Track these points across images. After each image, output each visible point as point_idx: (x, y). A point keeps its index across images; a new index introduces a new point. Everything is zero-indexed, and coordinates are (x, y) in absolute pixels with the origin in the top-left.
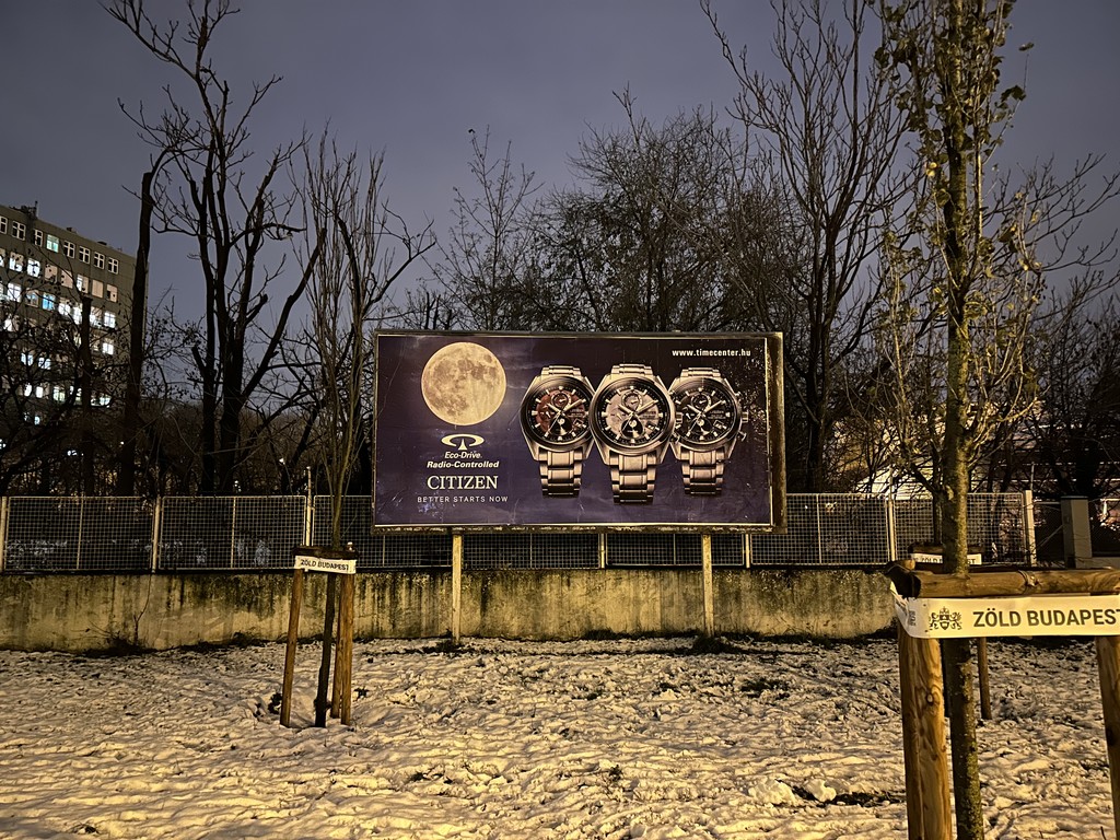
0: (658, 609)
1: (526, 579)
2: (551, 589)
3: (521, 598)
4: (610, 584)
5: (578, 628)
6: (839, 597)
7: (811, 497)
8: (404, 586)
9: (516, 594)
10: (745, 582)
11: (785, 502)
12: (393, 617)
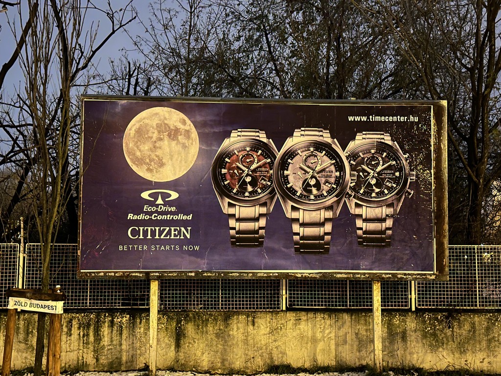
0: (333, 347)
1: (215, 320)
2: (238, 329)
3: (211, 336)
4: (290, 324)
5: (261, 363)
6: (494, 337)
7: (470, 249)
8: (106, 324)
9: (207, 332)
10: (411, 323)
11: (447, 253)
12: (97, 352)
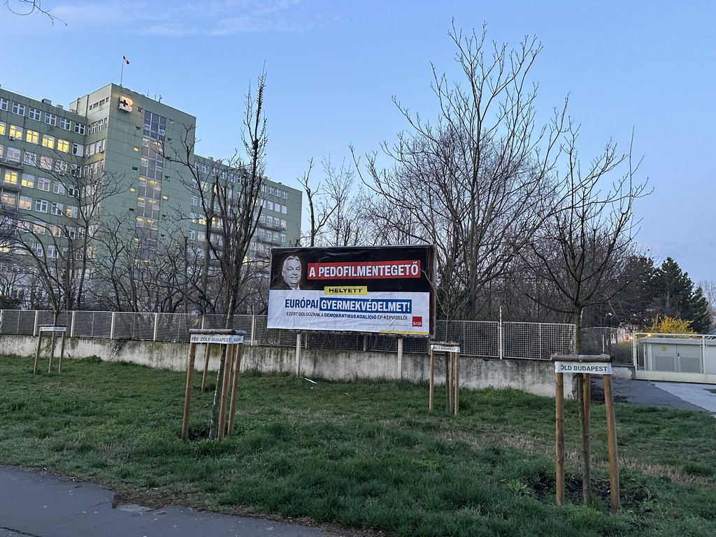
1: (332, 354)
2: (342, 360)
3: (329, 362)
4: (366, 358)
5: (352, 377)
6: (470, 371)
8: (285, 354)
12: (281, 366)
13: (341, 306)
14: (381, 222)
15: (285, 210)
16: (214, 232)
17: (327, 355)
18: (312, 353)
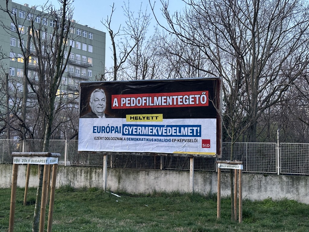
1: (133, 172)
2: (142, 176)
3: (132, 179)
5: (151, 191)
8: (94, 172)
9: (130, 177)
12: (90, 183)
13: (140, 131)
14: (175, 58)
15: (91, 49)
16: (30, 69)
17: (129, 173)
18: (117, 171)
